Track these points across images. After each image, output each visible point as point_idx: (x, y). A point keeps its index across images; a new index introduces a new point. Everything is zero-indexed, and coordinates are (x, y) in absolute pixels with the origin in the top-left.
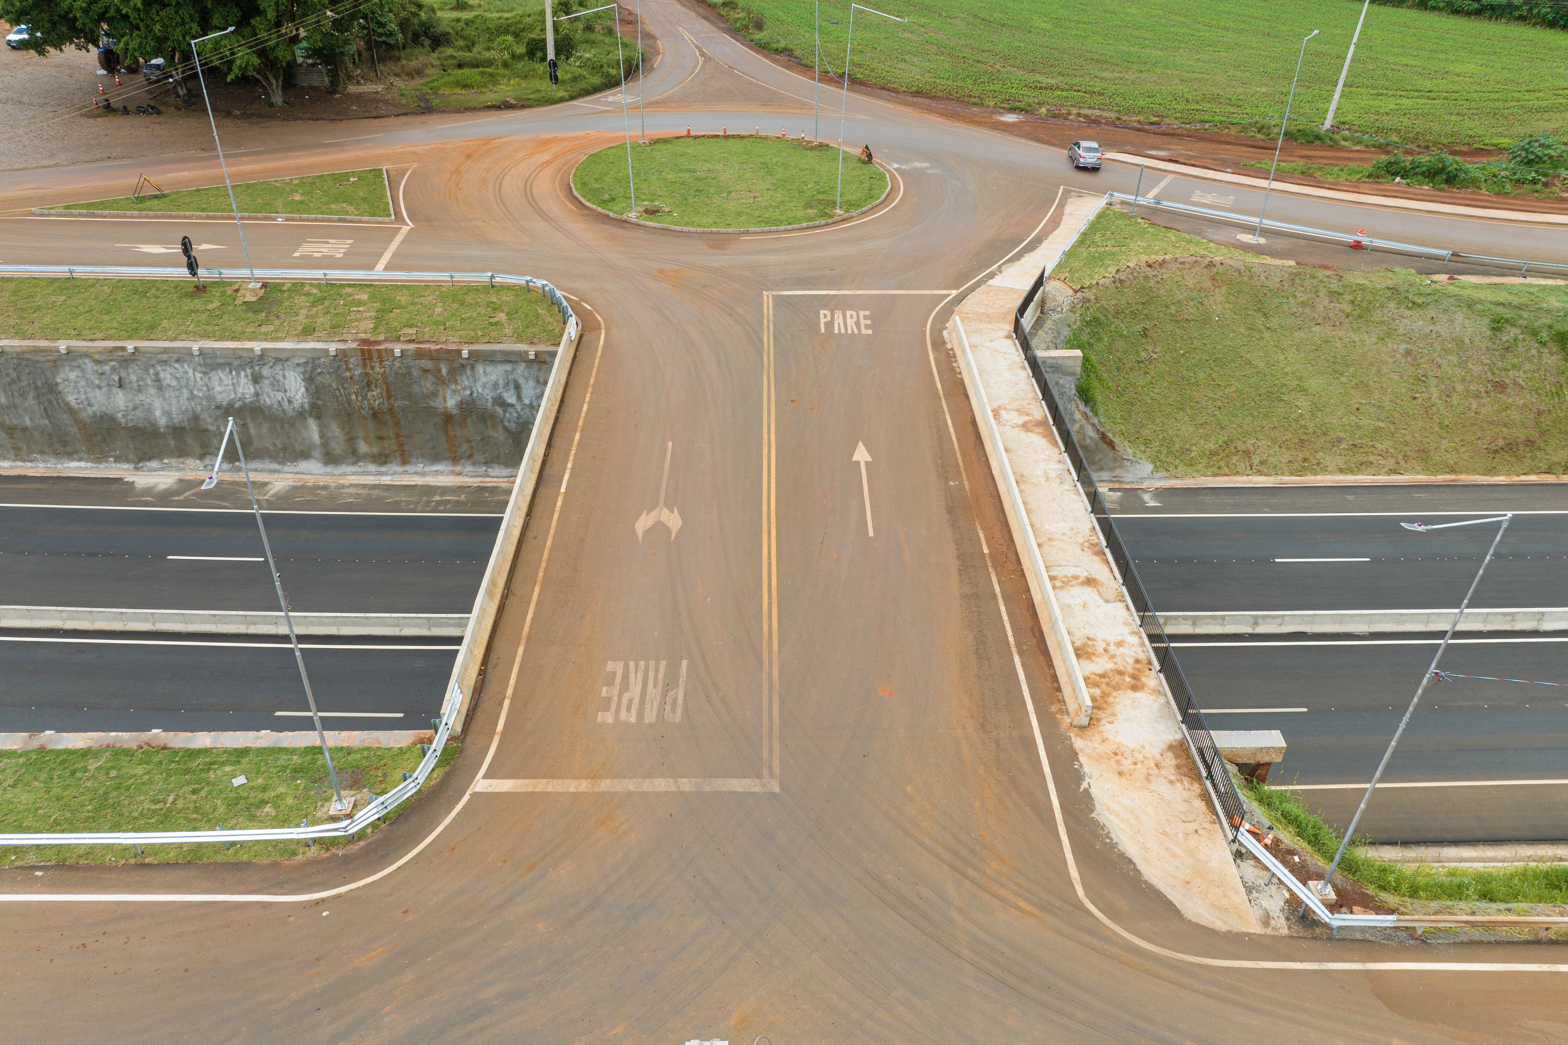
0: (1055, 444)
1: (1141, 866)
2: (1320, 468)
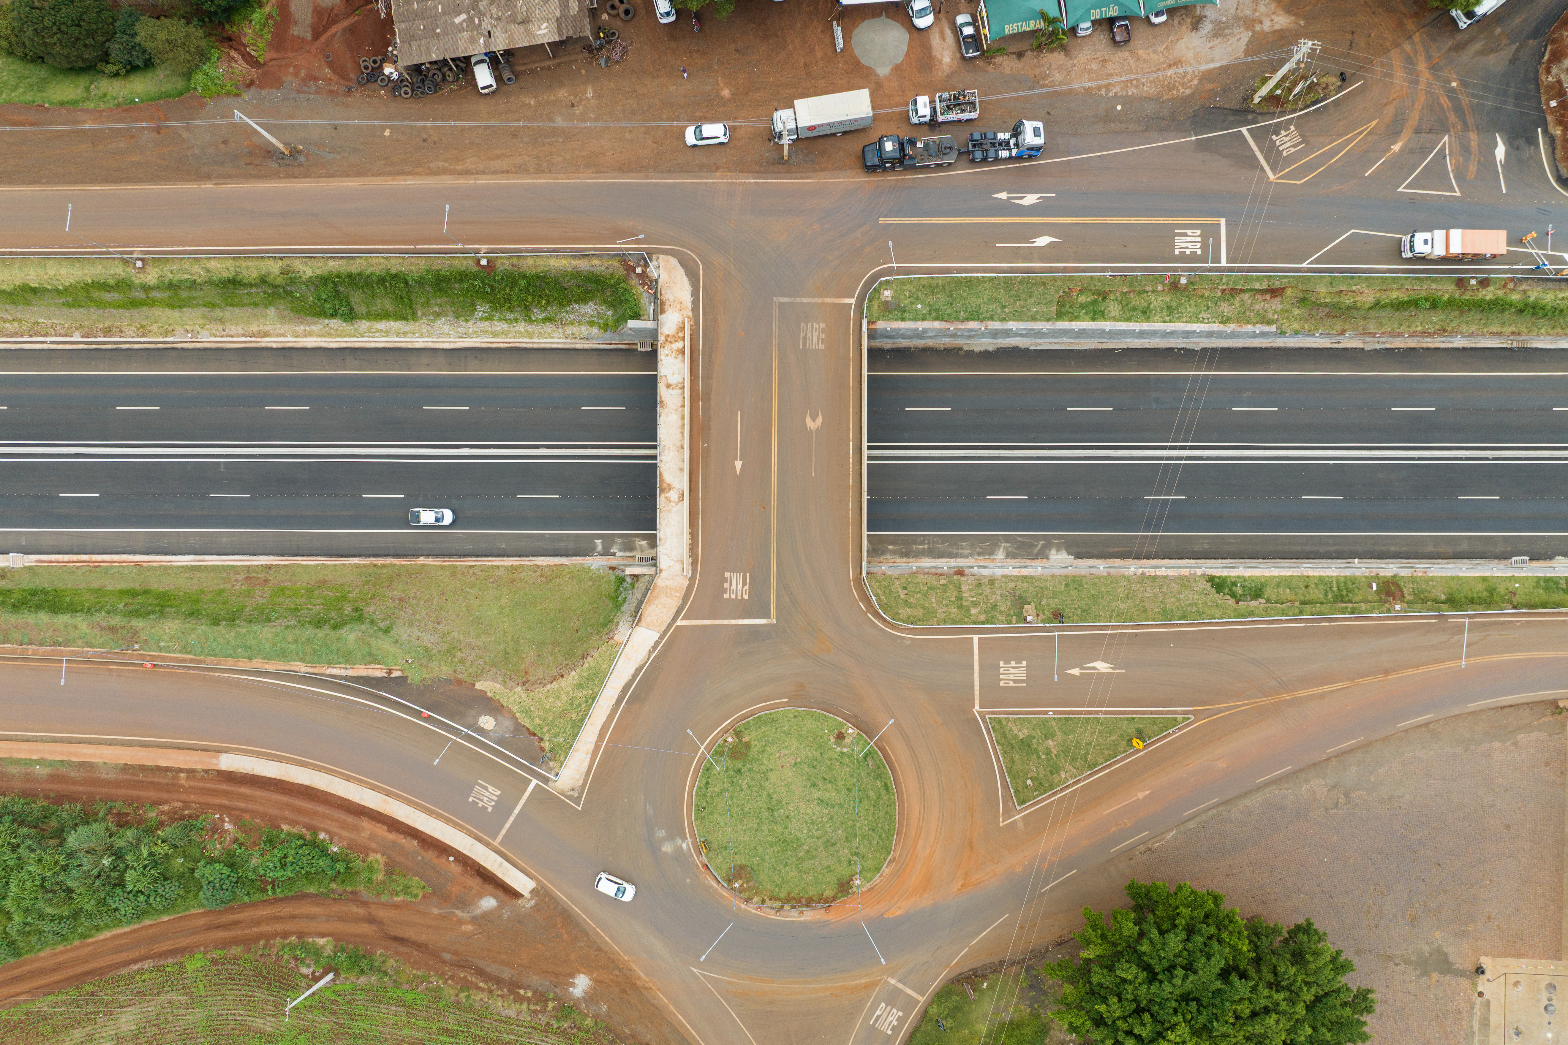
0: (661, 473)
1: (684, 274)
2: (508, 569)
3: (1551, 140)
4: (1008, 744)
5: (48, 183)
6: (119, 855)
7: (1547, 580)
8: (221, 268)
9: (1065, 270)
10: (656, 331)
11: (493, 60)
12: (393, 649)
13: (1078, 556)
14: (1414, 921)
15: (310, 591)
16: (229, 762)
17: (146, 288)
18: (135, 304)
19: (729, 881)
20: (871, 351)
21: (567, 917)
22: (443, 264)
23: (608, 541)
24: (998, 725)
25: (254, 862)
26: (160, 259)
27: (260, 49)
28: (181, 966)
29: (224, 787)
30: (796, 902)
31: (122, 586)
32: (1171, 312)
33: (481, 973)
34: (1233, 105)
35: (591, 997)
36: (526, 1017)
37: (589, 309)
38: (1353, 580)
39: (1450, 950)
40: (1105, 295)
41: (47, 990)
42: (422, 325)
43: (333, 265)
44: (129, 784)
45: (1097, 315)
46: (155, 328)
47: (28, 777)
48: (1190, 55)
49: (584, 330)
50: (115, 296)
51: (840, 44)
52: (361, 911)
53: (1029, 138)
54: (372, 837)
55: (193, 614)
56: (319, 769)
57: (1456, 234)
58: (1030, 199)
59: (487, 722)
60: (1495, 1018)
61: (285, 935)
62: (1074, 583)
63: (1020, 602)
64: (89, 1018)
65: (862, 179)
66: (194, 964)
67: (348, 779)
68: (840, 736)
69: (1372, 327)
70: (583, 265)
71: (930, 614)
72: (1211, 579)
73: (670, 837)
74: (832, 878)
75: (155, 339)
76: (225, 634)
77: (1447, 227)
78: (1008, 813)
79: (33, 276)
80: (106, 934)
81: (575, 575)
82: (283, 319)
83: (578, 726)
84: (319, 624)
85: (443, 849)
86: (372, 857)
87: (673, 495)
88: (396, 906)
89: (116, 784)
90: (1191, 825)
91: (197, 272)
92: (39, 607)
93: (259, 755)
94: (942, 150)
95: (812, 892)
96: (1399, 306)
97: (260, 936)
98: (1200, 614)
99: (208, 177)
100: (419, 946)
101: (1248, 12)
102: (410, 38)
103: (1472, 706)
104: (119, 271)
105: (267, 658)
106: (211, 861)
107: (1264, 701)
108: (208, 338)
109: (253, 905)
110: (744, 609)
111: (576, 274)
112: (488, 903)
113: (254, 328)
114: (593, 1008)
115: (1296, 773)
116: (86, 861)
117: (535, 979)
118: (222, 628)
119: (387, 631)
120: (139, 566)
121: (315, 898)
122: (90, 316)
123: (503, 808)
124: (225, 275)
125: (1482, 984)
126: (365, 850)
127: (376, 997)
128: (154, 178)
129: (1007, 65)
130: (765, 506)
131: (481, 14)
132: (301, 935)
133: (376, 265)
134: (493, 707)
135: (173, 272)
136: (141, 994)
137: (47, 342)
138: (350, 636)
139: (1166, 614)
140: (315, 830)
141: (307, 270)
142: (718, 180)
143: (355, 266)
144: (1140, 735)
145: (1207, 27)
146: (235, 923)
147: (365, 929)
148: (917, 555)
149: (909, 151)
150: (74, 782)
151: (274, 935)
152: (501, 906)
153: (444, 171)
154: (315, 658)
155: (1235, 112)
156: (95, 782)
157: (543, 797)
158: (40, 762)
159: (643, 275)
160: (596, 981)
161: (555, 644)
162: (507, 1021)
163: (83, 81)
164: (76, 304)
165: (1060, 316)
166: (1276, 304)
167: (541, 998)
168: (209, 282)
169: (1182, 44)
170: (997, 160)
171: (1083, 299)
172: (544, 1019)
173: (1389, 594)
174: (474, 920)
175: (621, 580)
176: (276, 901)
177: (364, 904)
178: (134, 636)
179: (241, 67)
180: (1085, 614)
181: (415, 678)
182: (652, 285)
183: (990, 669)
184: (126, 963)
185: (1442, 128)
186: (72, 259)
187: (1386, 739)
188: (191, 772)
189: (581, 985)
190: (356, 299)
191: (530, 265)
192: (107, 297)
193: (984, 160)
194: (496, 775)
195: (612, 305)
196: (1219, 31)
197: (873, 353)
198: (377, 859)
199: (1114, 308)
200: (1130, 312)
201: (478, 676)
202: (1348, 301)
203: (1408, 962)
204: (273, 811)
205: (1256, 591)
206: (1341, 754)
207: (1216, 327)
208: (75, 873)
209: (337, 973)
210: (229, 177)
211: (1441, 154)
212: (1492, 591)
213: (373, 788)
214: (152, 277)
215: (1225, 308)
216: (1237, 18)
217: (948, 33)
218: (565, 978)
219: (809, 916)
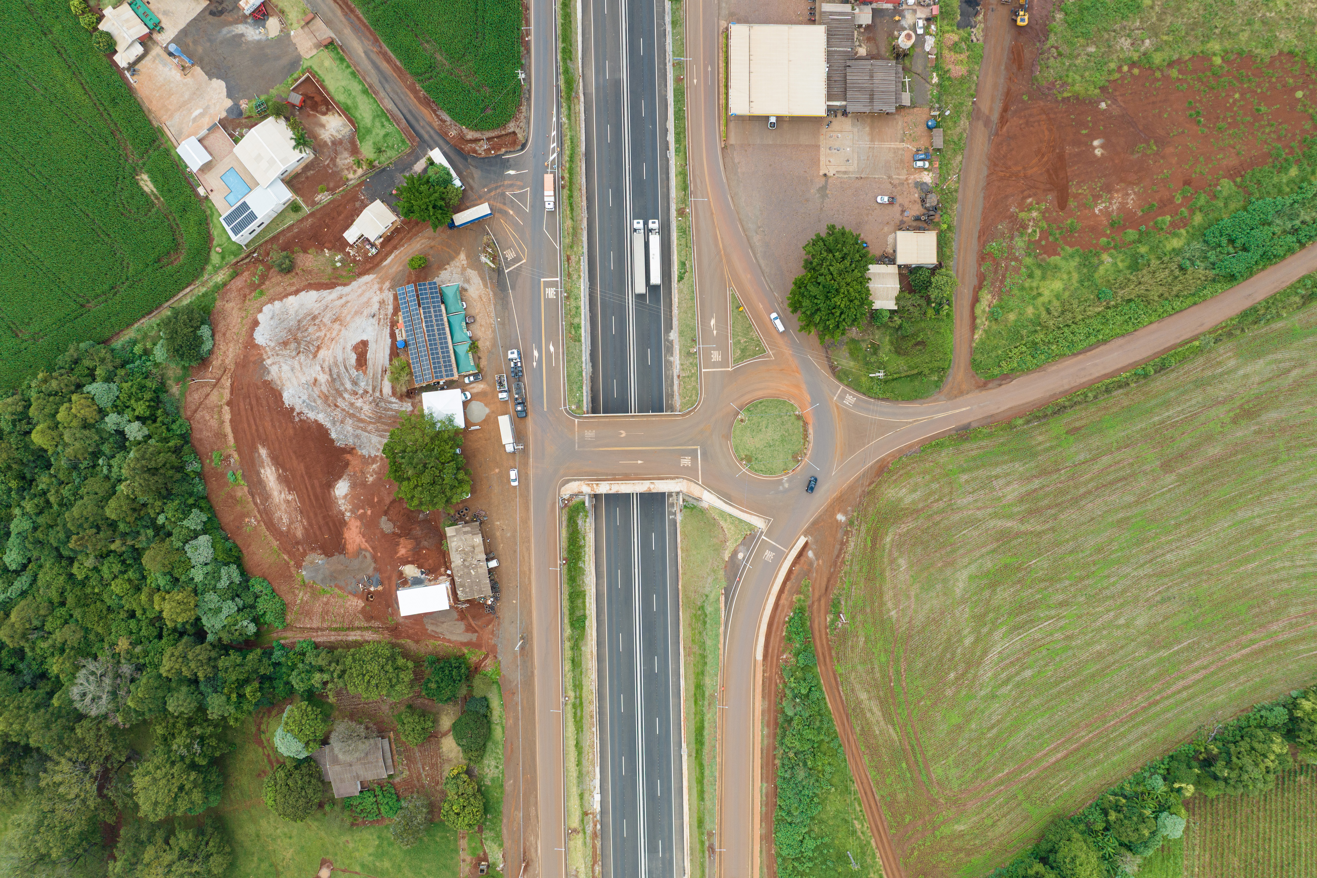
0: (643, 492)
1: (568, 485)
3: (506, 152)
4: (742, 358)
5: (535, 737)
6: (795, 697)
7: (676, 151)
8: (568, 666)
9: (563, 340)
10: (590, 495)
11: (488, 560)
12: (714, 593)
13: (672, 328)
14: (807, 200)
15: (693, 629)
16: (759, 656)
17: (576, 698)
18: (581, 704)
19: (798, 461)
20: (593, 413)
21: (815, 523)
22: (565, 578)
23: (670, 513)
24: (736, 361)
25: (798, 646)
26: (565, 691)
27: (481, 653)
28: (840, 675)
29: (769, 658)
30: (806, 436)
31: (693, 706)
32: (577, 298)
33: (838, 556)
34: (496, 276)
35: (845, 513)
36: (854, 539)
37: (580, 522)
38: (678, 227)
39: (818, 186)
40: (572, 324)
41: (852, 728)
42: (587, 588)
43: (566, 621)
44: (770, 696)
45: (579, 327)
46: (590, 697)
47: (768, 736)
48: (477, 292)
49: (588, 524)
50: (578, 711)
51: (478, 427)
52: (816, 604)
53: (515, 356)
54: (787, 599)
55: (703, 673)
56: (761, 620)
57: (546, 193)
58: (536, 353)
59: (740, 556)
60: (843, 169)
61: (827, 634)
62: (681, 333)
63: (689, 354)
64: (862, 710)
65: (529, 417)
66: (839, 670)
67: (764, 609)
68: (742, 421)
69: (579, 218)
70: (565, 524)
71: (695, 388)
72: (679, 281)
73: (782, 484)
74: (796, 422)
75: (594, 697)
76: (709, 659)
77: (543, 196)
78: (769, 356)
79: (572, 743)
80: (829, 705)
81: (684, 525)
82: (586, 645)
83: (741, 521)
84: (705, 623)
85: (790, 572)
86: (794, 600)
87: (652, 486)
88: (813, 590)
89: (770, 701)
90: (772, 286)
91: (569, 675)
92: (702, 735)
93: (756, 645)
94: (519, 388)
95: (801, 430)
96: (572, 209)
97: (827, 644)
98: (692, 286)
99: (532, 672)
100: (829, 581)
101: (459, 270)
102: (480, 591)
103: (725, 180)
104: (569, 707)
105: (718, 642)
106: (797, 661)
107: (724, 261)
108: (594, 676)
109: (816, 647)
110: (694, 458)
111: (568, 526)
112: (810, 554)
113: (589, 657)
114: (850, 513)
115: (751, 247)
116: (799, 709)
117: (839, 535)
118: (708, 660)
119: (707, 596)
120: (685, 701)
121: (812, 622)
122: (586, 722)
123: (773, 549)
124: (570, 664)
125: (830, 174)
126: (792, 602)
127: (848, 597)
128: (533, 694)
129: (483, 363)
130: (655, 451)
131: (471, 564)
132: (826, 628)
133: (566, 604)
134: (735, 554)
135: (569, 685)
136: (853, 690)
137: (597, 741)
138: (709, 609)
139: (692, 299)
140: (785, 622)
141: (568, 631)
142: (531, 473)
143: (566, 611)
144: (738, 307)
145: (466, 286)
146: (823, 654)
147: (823, 602)
148: (673, 391)
149: (520, 401)
150: (769, 718)
151: (827, 638)
152: (811, 549)
153: (529, 578)
154: (718, 623)
155: (499, 275)
156: (769, 710)
157: (769, 533)
158: (762, 731)
159: (568, 500)
160: (839, 511)
161: (710, 531)
162: (856, 546)
163: (493, 726)
164: (582, 727)
165: (580, 341)
166: (573, 258)
167: (846, 533)
168: (573, 671)
169: (473, 295)
170: (521, 366)
171: (573, 332)
172: (854, 531)
173: (683, 213)
174: (817, 559)
175: (685, 506)
176: (813, 638)
177: (813, 603)
178: (712, 696)
179: (488, 661)
180: (693, 329)
181: (724, 584)
182: (572, 496)
183: (715, 365)
184: (841, 697)
185: (503, 195)
186: (565, 727)
187: (738, 213)
188: (764, 671)
189: (841, 517)
190: (578, 613)
191: (564, 544)
192: (579, 714)
193: (522, 371)
194: (760, 552)
195: (578, 513)
196: (467, 281)
197: (594, 411)
198: (795, 598)
199: (576, 320)
200: (578, 314)
201: (723, 560)
202: (571, 230)
203: (823, 202)
204: (778, 639)
205: (683, 264)
206: (744, 231)
207: (582, 280)
208: (803, 713)
209: (840, 613)
210: (532, 663)
211: (513, 195)
212: (680, 173)
213: (767, 599)
214: (571, 694)
215: (575, 277)
216: (462, 274)
217: (472, 386)
218: (838, 524)
219: (811, 431)
